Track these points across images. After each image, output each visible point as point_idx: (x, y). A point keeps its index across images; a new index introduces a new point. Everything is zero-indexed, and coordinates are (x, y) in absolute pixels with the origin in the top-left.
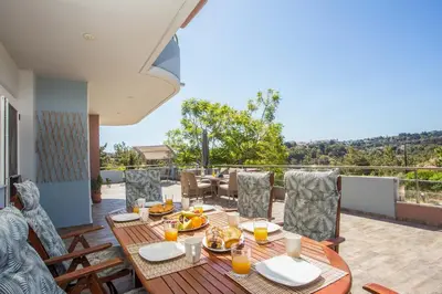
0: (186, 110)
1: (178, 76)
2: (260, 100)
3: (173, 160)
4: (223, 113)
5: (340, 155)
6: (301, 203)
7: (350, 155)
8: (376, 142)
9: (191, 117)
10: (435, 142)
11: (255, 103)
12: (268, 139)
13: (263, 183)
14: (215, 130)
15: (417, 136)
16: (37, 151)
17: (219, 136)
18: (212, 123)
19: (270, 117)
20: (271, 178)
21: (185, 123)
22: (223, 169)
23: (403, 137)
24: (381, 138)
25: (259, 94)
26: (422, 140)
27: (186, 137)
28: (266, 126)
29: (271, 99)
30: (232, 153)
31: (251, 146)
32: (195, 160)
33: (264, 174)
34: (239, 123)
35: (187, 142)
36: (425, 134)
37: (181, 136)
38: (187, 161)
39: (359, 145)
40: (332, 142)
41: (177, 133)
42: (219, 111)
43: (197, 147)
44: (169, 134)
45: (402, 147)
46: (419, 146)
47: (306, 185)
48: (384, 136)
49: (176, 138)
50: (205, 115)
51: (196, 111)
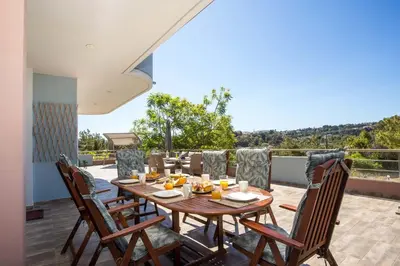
0: (151, 102)
1: (151, 76)
2: (214, 96)
3: (138, 146)
4: (182, 106)
5: (278, 142)
6: (247, 169)
7: (286, 143)
8: (306, 132)
9: (155, 109)
10: (349, 132)
11: (209, 99)
12: (220, 129)
13: (221, 158)
14: (175, 120)
15: (336, 128)
16: (34, 134)
17: (179, 126)
18: (174, 114)
19: (222, 110)
20: (227, 154)
21: (150, 113)
22: (183, 153)
23: (326, 128)
24: (310, 129)
25: (214, 91)
26: (339, 131)
27: (150, 125)
28: (219, 117)
29: (223, 95)
30: (190, 140)
31: (205, 134)
32: (157, 146)
33: (223, 152)
34: (196, 114)
35: (150, 130)
36: (341, 126)
37: (146, 125)
38: (151, 146)
39: (293, 134)
40: (272, 132)
41: (143, 122)
42: (179, 104)
43: (160, 135)
44: (135, 123)
45: (325, 137)
46: (337, 136)
47: (250, 158)
48: (312, 127)
49: (141, 126)
50: (167, 107)
51: (160, 104)
